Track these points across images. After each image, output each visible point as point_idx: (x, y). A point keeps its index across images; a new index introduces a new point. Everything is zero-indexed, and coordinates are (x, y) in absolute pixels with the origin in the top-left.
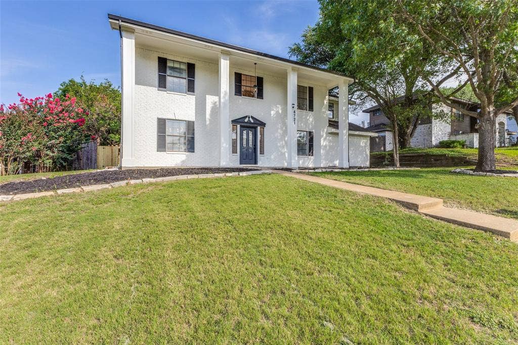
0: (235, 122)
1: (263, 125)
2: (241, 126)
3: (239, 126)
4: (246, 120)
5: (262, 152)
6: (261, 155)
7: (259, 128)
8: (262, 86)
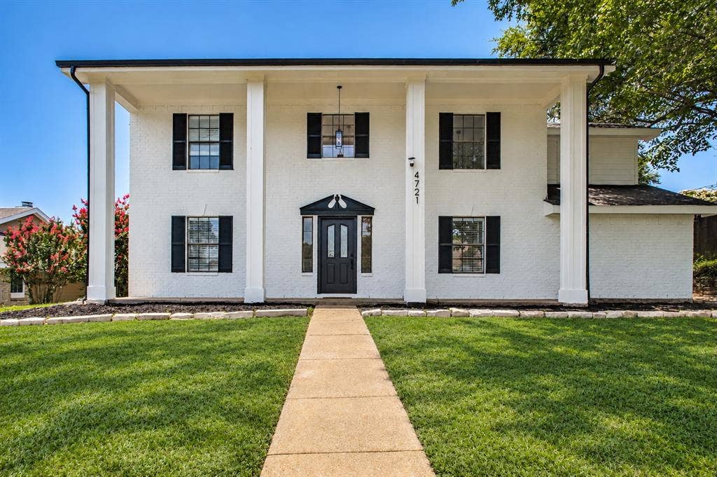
0: (306, 211)
1: (368, 211)
2: (321, 219)
3: (315, 218)
4: (331, 205)
5: (367, 268)
6: (364, 274)
7: (359, 217)
8: (367, 132)
